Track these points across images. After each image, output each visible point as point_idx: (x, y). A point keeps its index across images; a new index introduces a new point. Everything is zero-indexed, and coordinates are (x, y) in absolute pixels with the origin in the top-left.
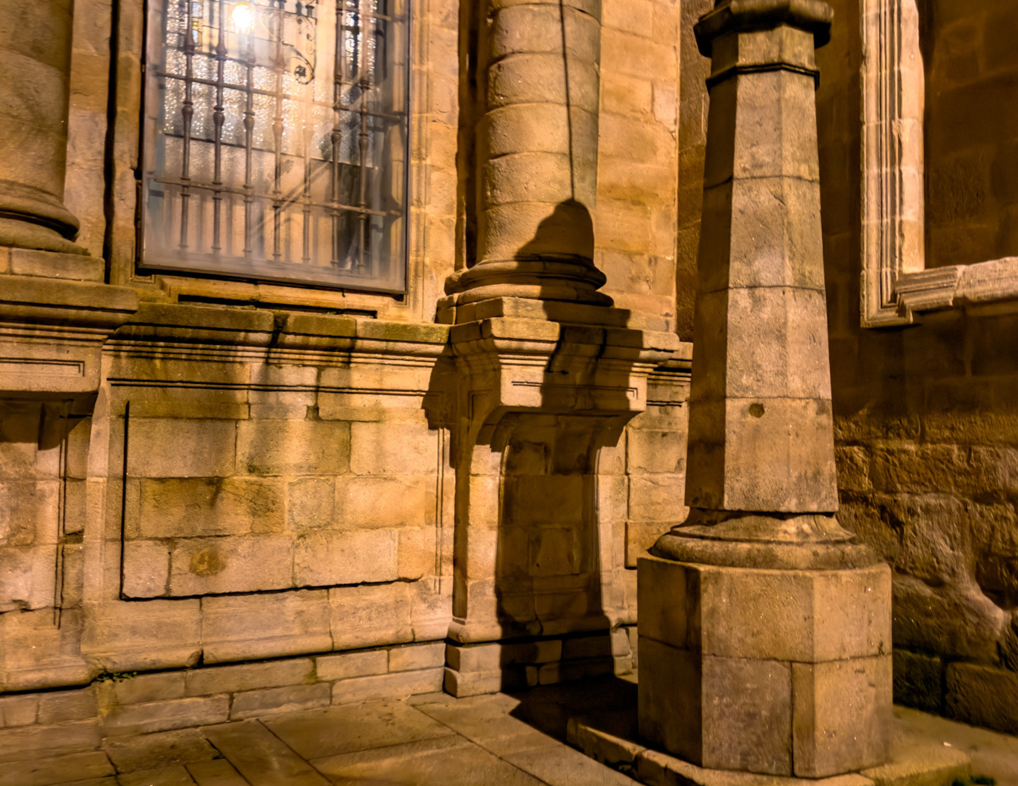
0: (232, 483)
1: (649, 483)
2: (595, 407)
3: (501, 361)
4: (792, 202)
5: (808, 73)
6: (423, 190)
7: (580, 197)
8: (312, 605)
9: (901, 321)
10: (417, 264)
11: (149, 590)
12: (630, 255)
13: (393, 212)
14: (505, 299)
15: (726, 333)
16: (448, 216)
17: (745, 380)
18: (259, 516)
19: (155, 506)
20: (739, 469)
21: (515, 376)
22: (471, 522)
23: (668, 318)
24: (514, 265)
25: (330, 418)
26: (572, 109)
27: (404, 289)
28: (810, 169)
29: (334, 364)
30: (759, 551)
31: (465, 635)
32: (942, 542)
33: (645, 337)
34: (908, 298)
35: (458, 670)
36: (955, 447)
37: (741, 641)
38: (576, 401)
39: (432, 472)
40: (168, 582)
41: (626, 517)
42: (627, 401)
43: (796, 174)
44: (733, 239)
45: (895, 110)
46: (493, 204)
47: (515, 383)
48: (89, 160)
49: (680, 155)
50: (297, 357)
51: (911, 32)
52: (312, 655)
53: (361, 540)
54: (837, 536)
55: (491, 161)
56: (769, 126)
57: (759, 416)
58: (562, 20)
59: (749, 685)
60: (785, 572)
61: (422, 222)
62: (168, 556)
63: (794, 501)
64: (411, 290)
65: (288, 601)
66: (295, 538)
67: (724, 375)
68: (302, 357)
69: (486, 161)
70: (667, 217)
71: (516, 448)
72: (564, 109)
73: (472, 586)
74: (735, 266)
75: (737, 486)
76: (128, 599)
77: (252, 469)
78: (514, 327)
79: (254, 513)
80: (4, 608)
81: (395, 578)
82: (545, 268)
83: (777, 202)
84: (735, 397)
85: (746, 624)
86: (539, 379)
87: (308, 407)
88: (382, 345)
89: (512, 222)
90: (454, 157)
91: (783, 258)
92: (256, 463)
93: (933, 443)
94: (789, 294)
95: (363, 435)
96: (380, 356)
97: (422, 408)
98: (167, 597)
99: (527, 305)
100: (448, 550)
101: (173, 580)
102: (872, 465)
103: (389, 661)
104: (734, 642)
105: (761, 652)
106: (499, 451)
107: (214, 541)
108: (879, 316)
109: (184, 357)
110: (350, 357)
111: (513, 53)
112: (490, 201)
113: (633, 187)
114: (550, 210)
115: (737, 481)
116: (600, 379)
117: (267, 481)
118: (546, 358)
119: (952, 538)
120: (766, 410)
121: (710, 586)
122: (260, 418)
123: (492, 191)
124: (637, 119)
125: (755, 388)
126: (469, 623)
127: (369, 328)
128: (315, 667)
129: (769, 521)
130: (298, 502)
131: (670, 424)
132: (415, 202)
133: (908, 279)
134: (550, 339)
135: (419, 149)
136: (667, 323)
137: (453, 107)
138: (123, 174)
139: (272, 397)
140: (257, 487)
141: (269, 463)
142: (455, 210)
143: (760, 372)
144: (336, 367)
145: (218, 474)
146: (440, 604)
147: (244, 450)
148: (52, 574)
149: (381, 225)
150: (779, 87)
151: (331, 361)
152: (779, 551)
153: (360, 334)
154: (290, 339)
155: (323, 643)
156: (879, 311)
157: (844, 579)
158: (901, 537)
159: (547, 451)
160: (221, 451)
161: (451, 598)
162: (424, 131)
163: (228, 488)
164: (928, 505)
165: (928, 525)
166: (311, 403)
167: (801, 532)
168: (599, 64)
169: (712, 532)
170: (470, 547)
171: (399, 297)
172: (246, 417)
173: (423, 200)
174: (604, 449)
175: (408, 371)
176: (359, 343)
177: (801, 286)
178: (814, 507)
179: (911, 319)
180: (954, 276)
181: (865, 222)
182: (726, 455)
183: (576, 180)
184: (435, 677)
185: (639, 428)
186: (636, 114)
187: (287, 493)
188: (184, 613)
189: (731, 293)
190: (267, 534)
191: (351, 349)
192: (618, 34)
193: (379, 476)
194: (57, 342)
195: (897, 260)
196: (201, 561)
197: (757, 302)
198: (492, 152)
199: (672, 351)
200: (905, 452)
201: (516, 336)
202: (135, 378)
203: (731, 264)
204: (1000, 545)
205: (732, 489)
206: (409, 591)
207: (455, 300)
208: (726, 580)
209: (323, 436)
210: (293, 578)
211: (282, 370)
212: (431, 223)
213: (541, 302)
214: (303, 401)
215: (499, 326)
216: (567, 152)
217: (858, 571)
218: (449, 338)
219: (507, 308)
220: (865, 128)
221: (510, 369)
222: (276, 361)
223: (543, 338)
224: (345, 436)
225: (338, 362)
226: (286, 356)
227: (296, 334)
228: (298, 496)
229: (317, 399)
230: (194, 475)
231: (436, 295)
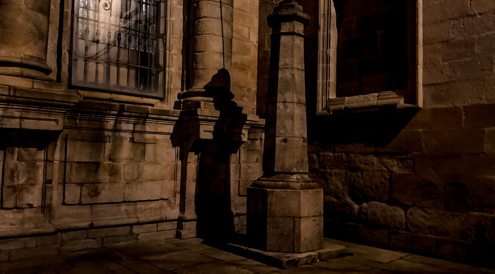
0: (103, 164)
1: (247, 167)
3: (200, 123)
4: (296, 77)
5: (302, 36)
6: (171, 62)
7: (226, 68)
8: (130, 208)
9: (329, 114)
10: (168, 88)
11: (73, 201)
12: (241, 87)
13: (160, 69)
14: (201, 102)
15: (276, 117)
16: (179, 72)
17: (282, 131)
18: (112, 176)
19: (76, 172)
20: (279, 159)
21: (204, 128)
22: (187, 179)
23: (254, 110)
24: (204, 90)
25: (138, 142)
26: (224, 38)
27: (163, 97)
28: (302, 66)
29: (140, 123)
30: (285, 184)
31: (184, 218)
32: (340, 184)
33: (248, 116)
34: (330, 106)
35: (182, 230)
36: (344, 154)
37: (279, 211)
39: (173, 161)
40: (80, 198)
41: (239, 178)
42: (241, 138)
43: (298, 68)
44: (279, 87)
45: (328, 45)
46: (196, 69)
47: (204, 131)
48: (52, 47)
49: (258, 54)
50: (127, 120)
51: (334, 21)
52: (131, 225)
53: (148, 185)
54: (308, 180)
55: (196, 54)
56: (290, 52)
57: (286, 143)
58: (221, 7)
59: (281, 225)
60: (293, 190)
61: (170, 73)
62: (80, 190)
63: (296, 169)
64: (166, 97)
65: (122, 206)
66: (125, 184)
67: (275, 129)
68: (129, 120)
69: (194, 53)
70: (254, 75)
71: (203, 153)
72: (221, 38)
73: (187, 201)
74: (279, 95)
75: (279, 164)
76: (66, 205)
77: (110, 159)
79: (111, 175)
80: (24, 207)
81: (160, 198)
83: (292, 76)
84: (279, 137)
85: (281, 206)
86: (212, 130)
88: (157, 116)
89: (203, 75)
90: (181, 51)
91: (293, 94)
92: (112, 157)
93: (337, 153)
94: (295, 104)
95: (149, 148)
96: (156, 120)
97: (170, 139)
98: (80, 204)
99: (209, 104)
100: (178, 189)
101: (82, 198)
102: (319, 160)
103: (157, 227)
104: (277, 212)
105: (285, 215)
106: (197, 155)
107: (97, 185)
108: (322, 112)
109: (87, 119)
110: (146, 121)
111: (204, 17)
112: (195, 67)
113: (242, 64)
114: (216, 72)
117: (115, 164)
118: (215, 123)
119: (343, 183)
120: (288, 141)
121: (270, 195)
122: (113, 141)
123: (196, 64)
124: (244, 40)
125: (285, 134)
126: (186, 214)
127: (153, 111)
128: (132, 229)
129: (288, 175)
130: (126, 171)
131: (254, 146)
132: (168, 66)
133: (330, 100)
134: (217, 116)
135: (169, 48)
136: (253, 111)
137: (181, 33)
138: (65, 53)
139: (117, 134)
140: (111, 166)
141: (116, 157)
142: (181, 69)
143: (286, 129)
144: (140, 124)
145: (98, 161)
146: (175, 208)
147: (107, 152)
148: (41, 195)
149: (155, 74)
150: (293, 40)
151: (139, 122)
152: (291, 184)
153: (150, 112)
154: (125, 113)
155: (134, 220)
156: (322, 111)
157: (310, 192)
158: (327, 183)
159: (213, 155)
160: (99, 152)
161: (179, 206)
162: (171, 41)
163: (102, 166)
164: (336, 172)
165: (335, 179)
166: (131, 137)
167: (297, 179)
168: (232, 22)
169: (271, 179)
170: (187, 187)
171: (162, 100)
172: (108, 141)
173: (171, 66)
174: (233, 154)
175: (165, 126)
176: (149, 116)
177: (299, 103)
178: (301, 171)
179: (332, 113)
180: (344, 100)
181: (318, 82)
182: (276, 155)
183: (225, 62)
184: (174, 233)
185: (244, 148)
186: (244, 39)
187: (122, 168)
188: (86, 210)
189: (278, 104)
190: (115, 182)
191: (146, 118)
192: (238, 10)
193: (155, 163)
194: (49, 113)
195: (328, 94)
196: (92, 191)
197: (286, 107)
198: (196, 50)
199: (256, 121)
200: (329, 156)
201: (206, 115)
202: (70, 126)
204: (357, 185)
205: (277, 165)
206: (165, 203)
207: (182, 102)
208: (275, 193)
209: (135, 148)
210: (124, 198)
211: (121, 124)
212: (173, 74)
213: (213, 103)
214: (128, 136)
215: (200, 111)
216: (222, 52)
217: (314, 190)
218: (181, 115)
219: (202, 105)
220: (319, 51)
221: (203, 126)
222: (119, 121)
223: (214, 116)
224: (143, 148)
225: (141, 122)
226: (123, 119)
227: (127, 112)
228: (126, 169)
229: (133, 135)
230: (90, 161)
231: (175, 99)
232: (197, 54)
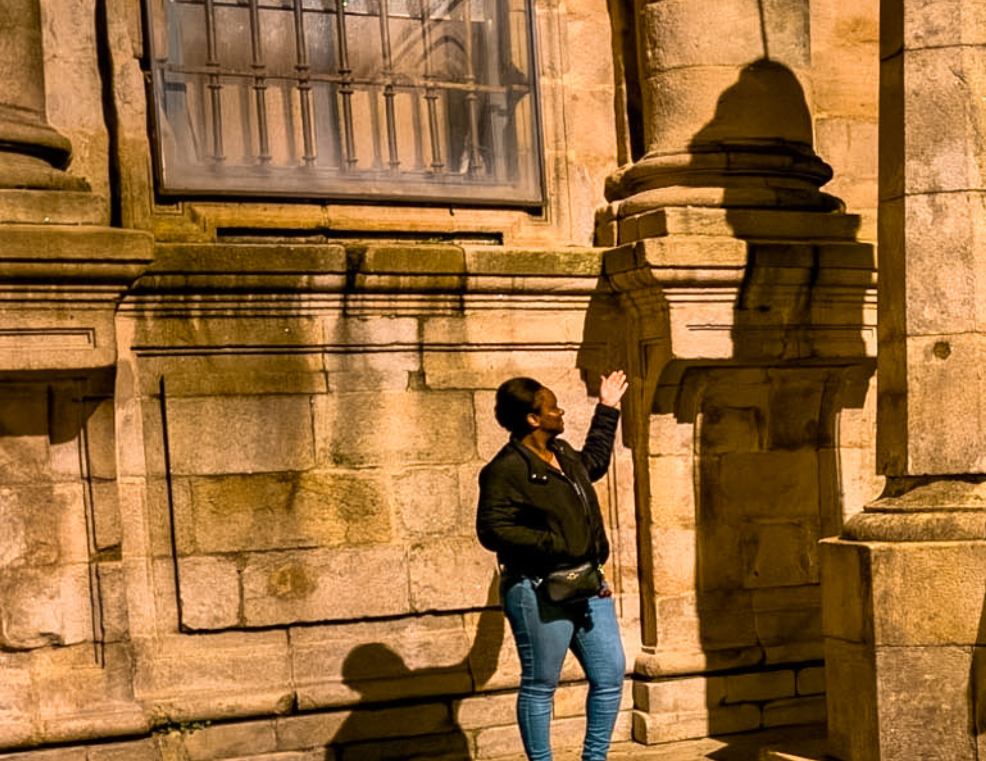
0: (314, 479)
2: (814, 355)
3: (668, 297)
6: (557, 50)
7: (776, 55)
8: (441, 635)
10: (557, 160)
11: (217, 619)
13: (516, 87)
14: (668, 210)
15: (904, 254)
16: (601, 87)
17: (929, 313)
18: (355, 521)
19: (212, 512)
20: (923, 424)
21: (690, 317)
22: (654, 519)
24: (687, 158)
25: (443, 386)
27: (540, 199)
29: (441, 312)
31: (653, 667)
37: (918, 626)
38: (785, 346)
40: (241, 608)
42: (862, 343)
44: (908, 130)
46: (655, 70)
47: (692, 328)
50: (386, 304)
55: (650, 6)
57: (944, 358)
59: (928, 677)
60: (963, 543)
61: (560, 98)
62: (237, 576)
64: (552, 199)
65: (408, 630)
66: (408, 548)
67: (904, 306)
68: (393, 304)
69: (643, 7)
71: (713, 416)
73: (663, 601)
74: (911, 165)
75: (922, 445)
76: (190, 632)
77: (338, 460)
78: (679, 251)
79: (347, 517)
80: (31, 644)
82: (729, 162)
83: (956, 79)
84: (918, 335)
85: (922, 606)
86: (728, 319)
87: (410, 374)
88: (507, 282)
89: (682, 95)
91: (966, 154)
92: (343, 451)
94: (976, 200)
96: (506, 297)
97: (577, 366)
98: (242, 627)
99: (701, 217)
101: (246, 605)
104: (910, 629)
105: (939, 637)
106: (687, 422)
107: (296, 555)
110: (462, 301)
112: (651, 64)
114: (732, 77)
115: (922, 439)
116: (818, 315)
117: (361, 474)
118: (735, 290)
120: (952, 349)
121: (882, 566)
122: (343, 390)
123: (653, 49)
125: (939, 322)
126: (660, 651)
127: (483, 260)
128: (451, 712)
129: (959, 485)
130: (407, 500)
132: (548, 71)
134: (735, 264)
139: (357, 362)
140: (345, 484)
141: (362, 452)
143: (945, 301)
144: (444, 315)
145: (292, 466)
147: (324, 433)
149: (504, 106)
151: (437, 308)
152: (961, 519)
153: (472, 269)
154: (372, 280)
155: (458, 681)
159: (759, 418)
160: (293, 437)
161: (639, 622)
163: (309, 485)
166: (414, 367)
171: (535, 211)
172: (323, 389)
173: (558, 67)
176: (472, 281)
182: (909, 409)
183: (768, 30)
187: (391, 489)
188: (267, 648)
189: (908, 201)
190: (368, 544)
191: (463, 290)
196: (282, 581)
197: (938, 211)
203: (907, 163)
205: (917, 450)
207: (616, 211)
209: (434, 412)
210: (411, 600)
211: (369, 323)
212: (575, 98)
213: (723, 211)
214: (402, 365)
215: (658, 250)
218: (603, 267)
219: (672, 224)
221: (682, 308)
222: (357, 312)
223: (723, 264)
224: (466, 410)
225: (445, 308)
226: (370, 304)
227: (380, 274)
228: (407, 492)
229: (422, 362)
230: (263, 469)
231: (593, 204)
232: (653, 10)
